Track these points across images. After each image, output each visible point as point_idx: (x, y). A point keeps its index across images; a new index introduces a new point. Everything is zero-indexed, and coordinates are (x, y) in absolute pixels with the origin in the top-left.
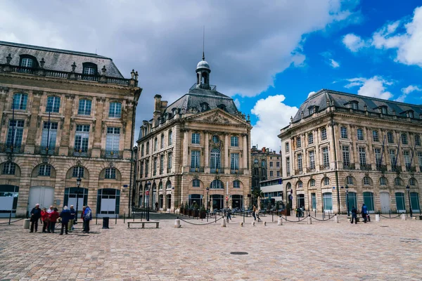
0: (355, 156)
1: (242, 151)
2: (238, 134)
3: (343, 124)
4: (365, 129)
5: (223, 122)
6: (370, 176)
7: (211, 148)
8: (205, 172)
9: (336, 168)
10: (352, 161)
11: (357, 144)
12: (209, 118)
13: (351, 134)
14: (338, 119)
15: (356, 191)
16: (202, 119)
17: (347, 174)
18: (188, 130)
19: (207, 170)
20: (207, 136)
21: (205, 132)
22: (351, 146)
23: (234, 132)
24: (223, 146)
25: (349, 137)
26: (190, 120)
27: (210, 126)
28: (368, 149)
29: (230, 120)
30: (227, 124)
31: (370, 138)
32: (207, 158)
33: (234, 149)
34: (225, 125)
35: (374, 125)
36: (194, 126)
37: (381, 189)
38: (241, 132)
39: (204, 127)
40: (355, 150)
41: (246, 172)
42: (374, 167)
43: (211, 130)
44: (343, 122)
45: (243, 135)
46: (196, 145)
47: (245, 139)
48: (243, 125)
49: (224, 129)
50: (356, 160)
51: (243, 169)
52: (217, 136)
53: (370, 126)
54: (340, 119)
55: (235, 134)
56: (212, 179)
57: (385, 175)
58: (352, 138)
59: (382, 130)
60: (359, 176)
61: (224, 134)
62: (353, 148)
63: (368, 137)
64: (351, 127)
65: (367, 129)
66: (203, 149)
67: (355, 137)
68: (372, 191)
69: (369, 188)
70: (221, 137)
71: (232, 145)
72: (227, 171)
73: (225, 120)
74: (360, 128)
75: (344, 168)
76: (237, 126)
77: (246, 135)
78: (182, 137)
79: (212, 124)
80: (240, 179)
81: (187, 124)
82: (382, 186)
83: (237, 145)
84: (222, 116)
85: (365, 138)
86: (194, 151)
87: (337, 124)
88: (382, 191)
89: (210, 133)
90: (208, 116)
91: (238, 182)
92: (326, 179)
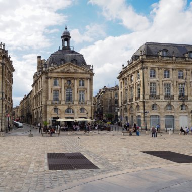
0: (161, 89)
1: (87, 89)
2: (84, 78)
3: (151, 67)
4: (171, 70)
5: (74, 71)
6: (172, 103)
7: (66, 88)
8: (62, 103)
9: (144, 98)
10: (157, 94)
11: (162, 81)
12: (64, 69)
13: (159, 75)
14: (148, 64)
15: (159, 115)
16: (59, 70)
17: (152, 103)
18: (50, 78)
19: (63, 102)
20: (63, 80)
21: (61, 78)
22: (157, 83)
23: (81, 77)
24: (74, 86)
25: (157, 76)
26: (51, 71)
27: (65, 74)
28: (173, 85)
29: (78, 69)
30: (76, 73)
31: (175, 76)
32: (63, 95)
33: (81, 88)
34: (74, 73)
35: (180, 66)
36: (54, 75)
37: (182, 113)
38: (85, 77)
39: (61, 75)
40: (161, 86)
41: (89, 103)
42: (176, 98)
43: (66, 76)
44: (151, 66)
45: (87, 79)
46: (56, 87)
47: (89, 81)
48: (87, 73)
49: (74, 75)
50: (161, 93)
51: (87, 101)
52: (69, 80)
53: (176, 67)
54: (149, 64)
55: (82, 79)
56: (66, 107)
57: (186, 103)
58: (159, 77)
59: (186, 70)
60: (163, 104)
61: (74, 79)
62: (159, 84)
63: (173, 76)
64: (159, 69)
65: (173, 70)
66: (61, 89)
67: (162, 77)
68: (173, 114)
69: (171, 112)
70: (72, 81)
71: (80, 85)
72: (76, 103)
73: (75, 69)
74: (167, 70)
75: (150, 99)
76: (82, 73)
77: (89, 79)
78: (47, 82)
79: (66, 73)
80: (85, 107)
81: (49, 74)
82: (183, 111)
83: (83, 86)
84: (73, 67)
85: (171, 77)
86: (54, 91)
87: (147, 68)
88: (182, 114)
89: (65, 78)
90: (63, 68)
91: (84, 109)
92: (138, 106)
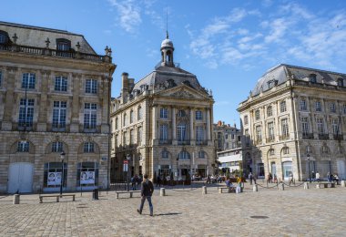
1: (206, 124)
4: (322, 101)
5: (188, 97)
6: (327, 145)
7: (178, 121)
8: (173, 144)
11: (315, 116)
12: (176, 94)
13: (310, 106)
14: (299, 92)
15: (314, 160)
16: (169, 94)
17: (306, 144)
18: (156, 105)
19: (175, 142)
20: (174, 110)
21: (172, 107)
22: (309, 117)
23: (198, 106)
24: (189, 119)
25: (308, 108)
26: (158, 96)
27: (177, 102)
28: (326, 120)
29: (194, 95)
30: (192, 99)
31: (327, 109)
32: (174, 131)
33: (198, 122)
34: (189, 100)
35: (332, 97)
38: (204, 107)
39: (172, 102)
41: (209, 143)
42: (331, 137)
43: (178, 105)
44: (302, 95)
45: (206, 109)
46: (164, 120)
47: (208, 113)
48: (206, 100)
49: (190, 103)
50: (314, 130)
51: (207, 140)
52: (182, 111)
53: (327, 98)
55: (199, 109)
56: (180, 150)
58: (310, 110)
59: (338, 101)
60: (318, 146)
61: (189, 108)
62: (311, 119)
64: (310, 99)
66: (171, 123)
67: (314, 109)
68: (330, 159)
69: (327, 157)
70: (187, 112)
71: (197, 118)
72: (193, 143)
73: (190, 95)
74: (318, 100)
75: (303, 138)
76: (200, 100)
77: (209, 109)
79: (179, 99)
80: (205, 150)
81: (155, 100)
83: (201, 119)
84: (187, 91)
85: (323, 109)
86: (162, 125)
87: (297, 97)
89: (176, 107)
90: (174, 92)
91: (203, 152)
92: (286, 148)
